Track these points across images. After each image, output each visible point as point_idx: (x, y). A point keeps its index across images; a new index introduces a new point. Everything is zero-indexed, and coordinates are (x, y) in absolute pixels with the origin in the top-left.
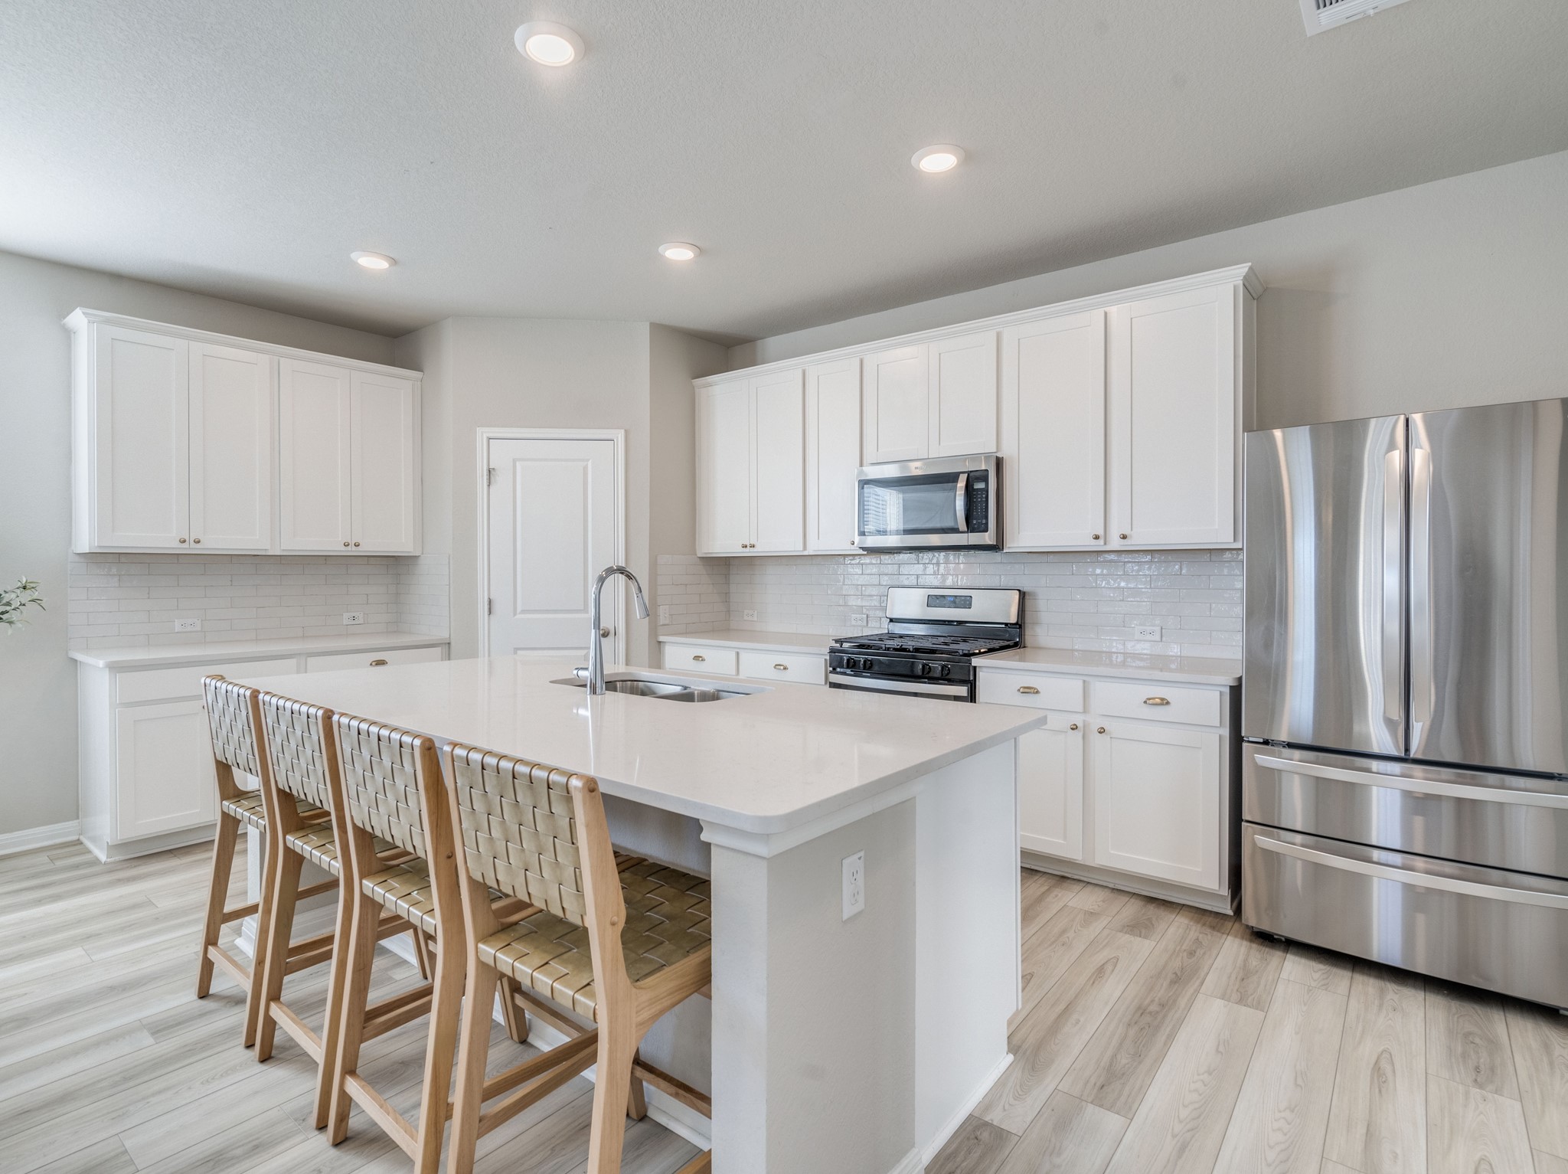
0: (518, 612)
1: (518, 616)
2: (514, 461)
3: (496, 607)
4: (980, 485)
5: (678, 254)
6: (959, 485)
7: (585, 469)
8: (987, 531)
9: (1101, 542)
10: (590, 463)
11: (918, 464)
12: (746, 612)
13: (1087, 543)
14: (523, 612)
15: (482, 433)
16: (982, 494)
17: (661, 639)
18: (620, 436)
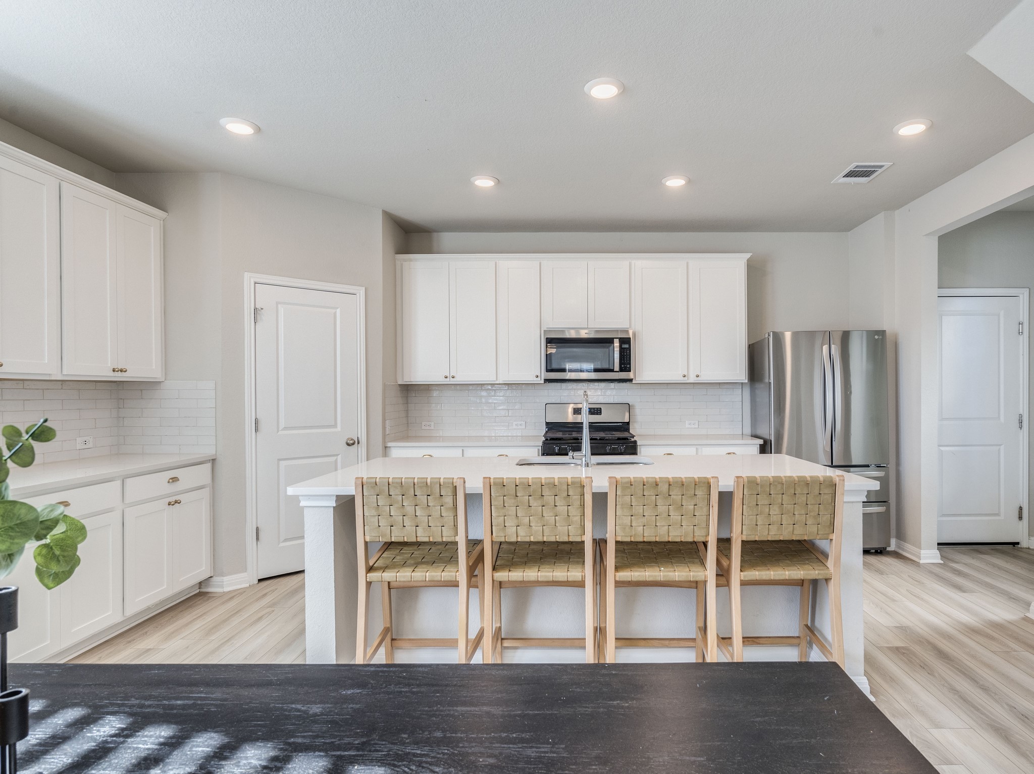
0: (280, 429)
1: (280, 433)
2: (277, 303)
3: (262, 426)
4: (626, 346)
5: (484, 183)
6: (615, 345)
7: (335, 314)
8: (630, 371)
9: (686, 378)
10: (338, 311)
11: (586, 331)
12: (423, 423)
13: (680, 379)
14: (285, 429)
15: (249, 279)
16: (627, 351)
17: (389, 444)
18: (362, 291)
